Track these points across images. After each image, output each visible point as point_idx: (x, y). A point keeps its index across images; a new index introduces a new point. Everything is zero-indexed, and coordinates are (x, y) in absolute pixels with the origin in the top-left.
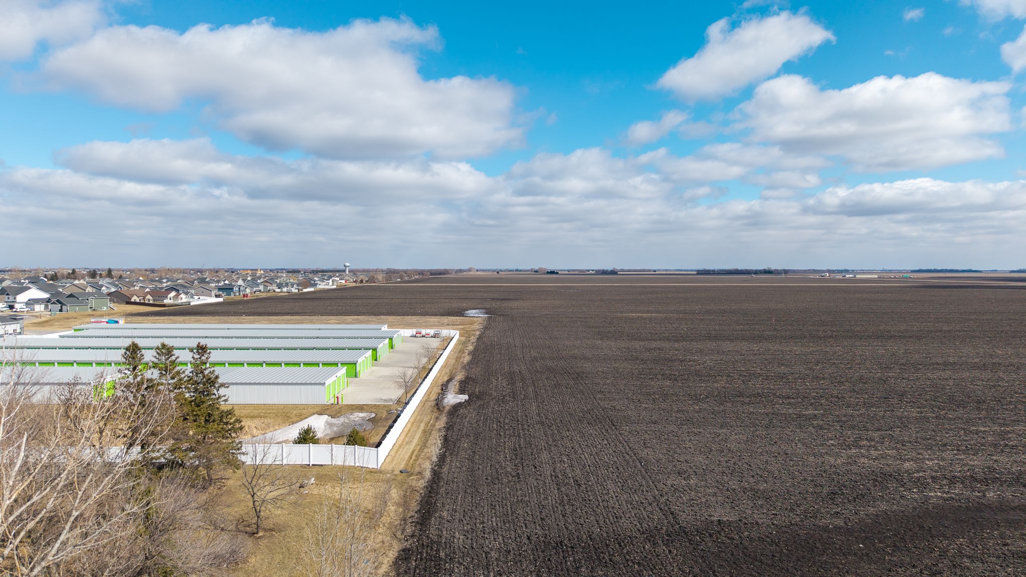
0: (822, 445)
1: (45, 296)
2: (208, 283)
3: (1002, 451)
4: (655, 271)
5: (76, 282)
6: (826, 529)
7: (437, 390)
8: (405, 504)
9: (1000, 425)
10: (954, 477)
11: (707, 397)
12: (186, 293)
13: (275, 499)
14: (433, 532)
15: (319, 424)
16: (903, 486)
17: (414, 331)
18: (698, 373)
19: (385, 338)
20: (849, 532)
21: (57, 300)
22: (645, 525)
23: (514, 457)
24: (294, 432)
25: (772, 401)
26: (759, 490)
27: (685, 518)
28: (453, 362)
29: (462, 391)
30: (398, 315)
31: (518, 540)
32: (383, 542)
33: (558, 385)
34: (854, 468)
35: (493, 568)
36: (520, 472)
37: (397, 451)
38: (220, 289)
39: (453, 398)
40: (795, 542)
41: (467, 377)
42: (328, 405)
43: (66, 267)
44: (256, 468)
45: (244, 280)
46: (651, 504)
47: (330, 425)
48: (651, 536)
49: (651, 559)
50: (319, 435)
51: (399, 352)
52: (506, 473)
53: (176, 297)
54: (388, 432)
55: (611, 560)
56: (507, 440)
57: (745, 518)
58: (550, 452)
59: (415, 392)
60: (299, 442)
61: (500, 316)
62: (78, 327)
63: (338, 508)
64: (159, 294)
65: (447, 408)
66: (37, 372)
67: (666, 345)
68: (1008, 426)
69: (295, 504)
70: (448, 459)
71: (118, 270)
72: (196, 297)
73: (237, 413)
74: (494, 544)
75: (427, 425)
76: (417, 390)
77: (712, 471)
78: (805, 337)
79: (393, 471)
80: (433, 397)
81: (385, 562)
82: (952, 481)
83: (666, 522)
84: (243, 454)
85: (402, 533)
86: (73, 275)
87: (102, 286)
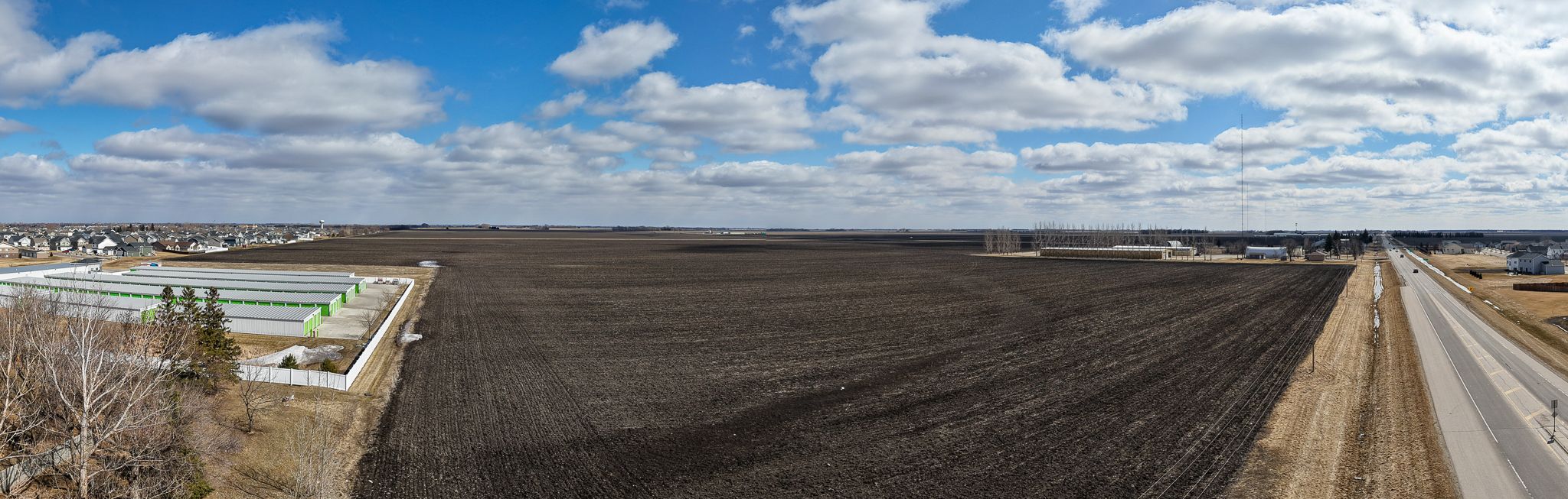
0: (707, 365)
1: (114, 244)
2: (218, 235)
3: (823, 356)
4: (579, 227)
5: (132, 234)
6: (710, 427)
7: (395, 329)
8: (368, 419)
9: (822, 338)
10: (795, 378)
11: (621, 333)
12: (203, 244)
13: (263, 409)
14: (391, 442)
15: (298, 352)
16: (762, 389)
17: (376, 279)
18: (613, 314)
19: (352, 284)
20: (726, 426)
21: (121, 247)
22: (570, 437)
23: (461, 387)
24: (279, 357)
25: (671, 334)
26: (660, 403)
27: (602, 428)
28: (409, 306)
29: (416, 331)
30: (364, 265)
31: (464, 450)
32: (350, 448)
33: (499, 327)
34: (730, 380)
35: (443, 471)
36: (466, 398)
37: (362, 378)
38: (226, 240)
39: (409, 337)
40: (687, 438)
41: (421, 320)
42: (305, 338)
43: (126, 222)
44: (250, 384)
45: (243, 233)
46: (574, 421)
47: (307, 354)
48: (574, 444)
49: (574, 461)
50: (298, 362)
51: (363, 296)
52: (454, 399)
53: (196, 246)
54: (354, 362)
55: (541, 464)
56: (455, 372)
57: (650, 425)
58: (492, 382)
59: (377, 331)
60: (283, 367)
61: (449, 266)
62: (133, 268)
63: (313, 420)
64: (184, 244)
65: (404, 345)
66: (110, 300)
67: (588, 291)
68: (825, 338)
69: (279, 414)
70: (405, 387)
71: (158, 225)
72: (209, 247)
73: (237, 340)
74: (443, 453)
75: (387, 358)
76: (379, 329)
77: (624, 392)
78: (695, 282)
79: (358, 394)
80: (392, 335)
81: (351, 462)
82: (793, 381)
83: (586, 433)
84: (240, 372)
85: (366, 442)
86: (131, 228)
87: (148, 236)
